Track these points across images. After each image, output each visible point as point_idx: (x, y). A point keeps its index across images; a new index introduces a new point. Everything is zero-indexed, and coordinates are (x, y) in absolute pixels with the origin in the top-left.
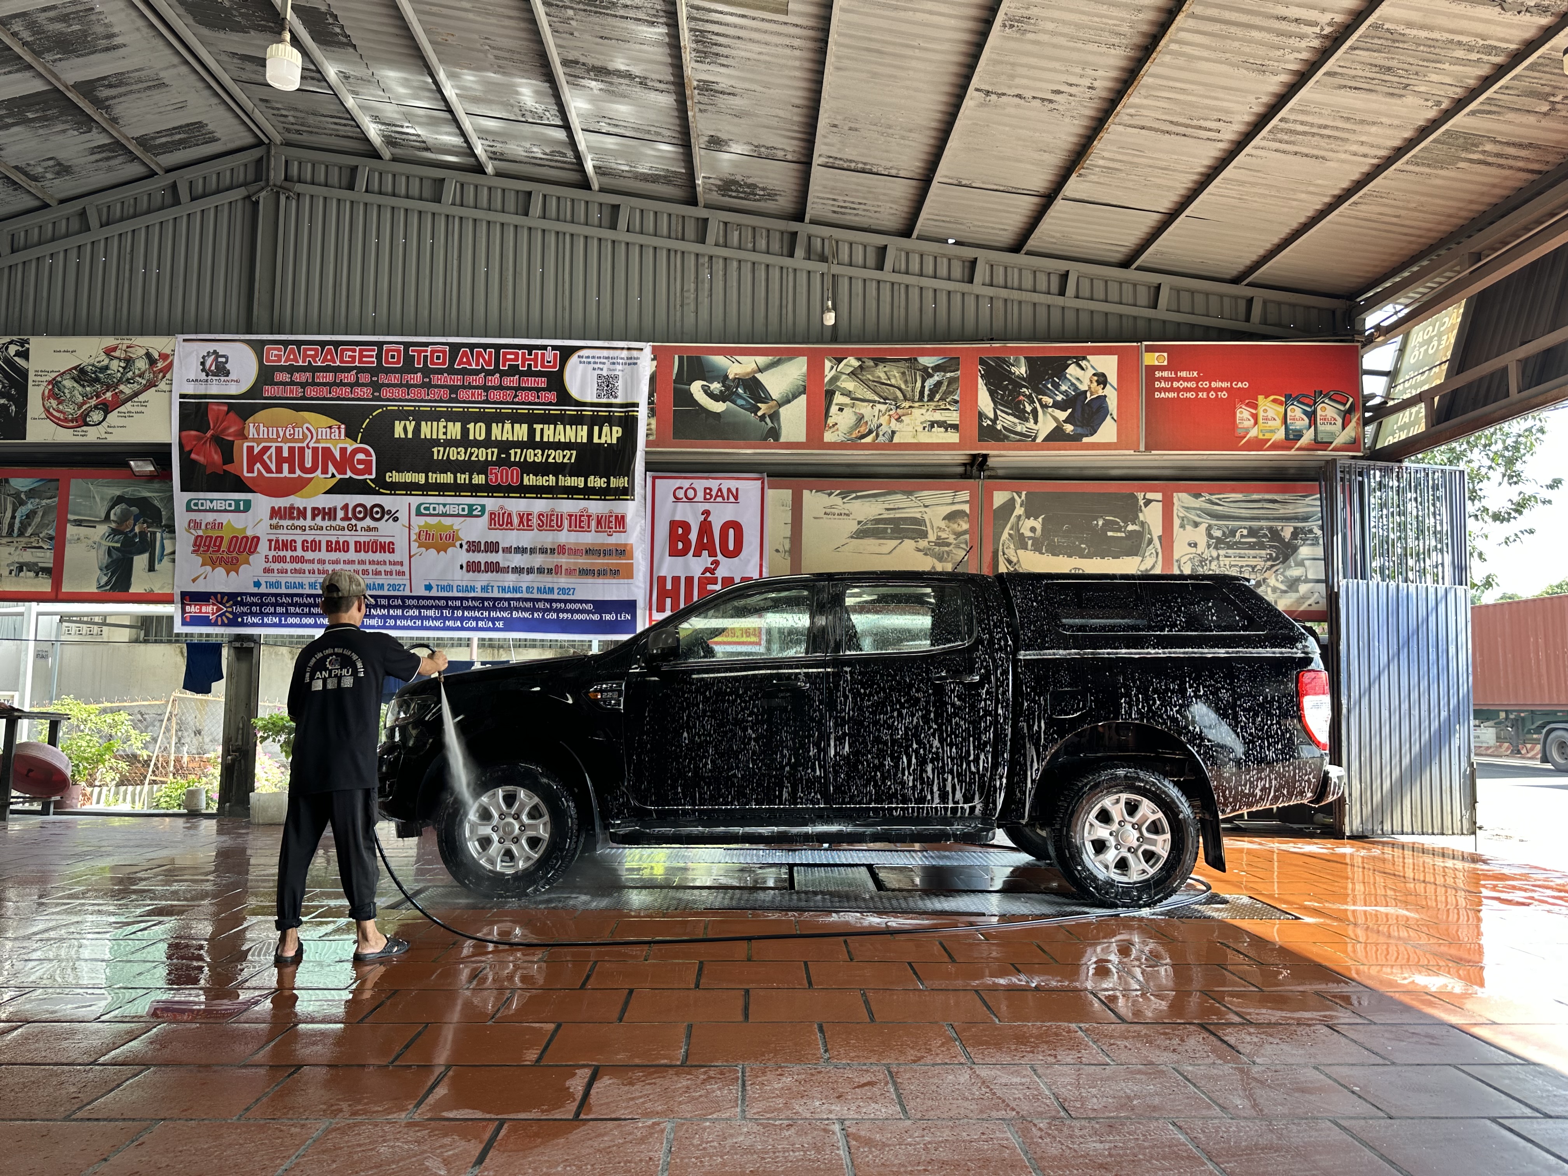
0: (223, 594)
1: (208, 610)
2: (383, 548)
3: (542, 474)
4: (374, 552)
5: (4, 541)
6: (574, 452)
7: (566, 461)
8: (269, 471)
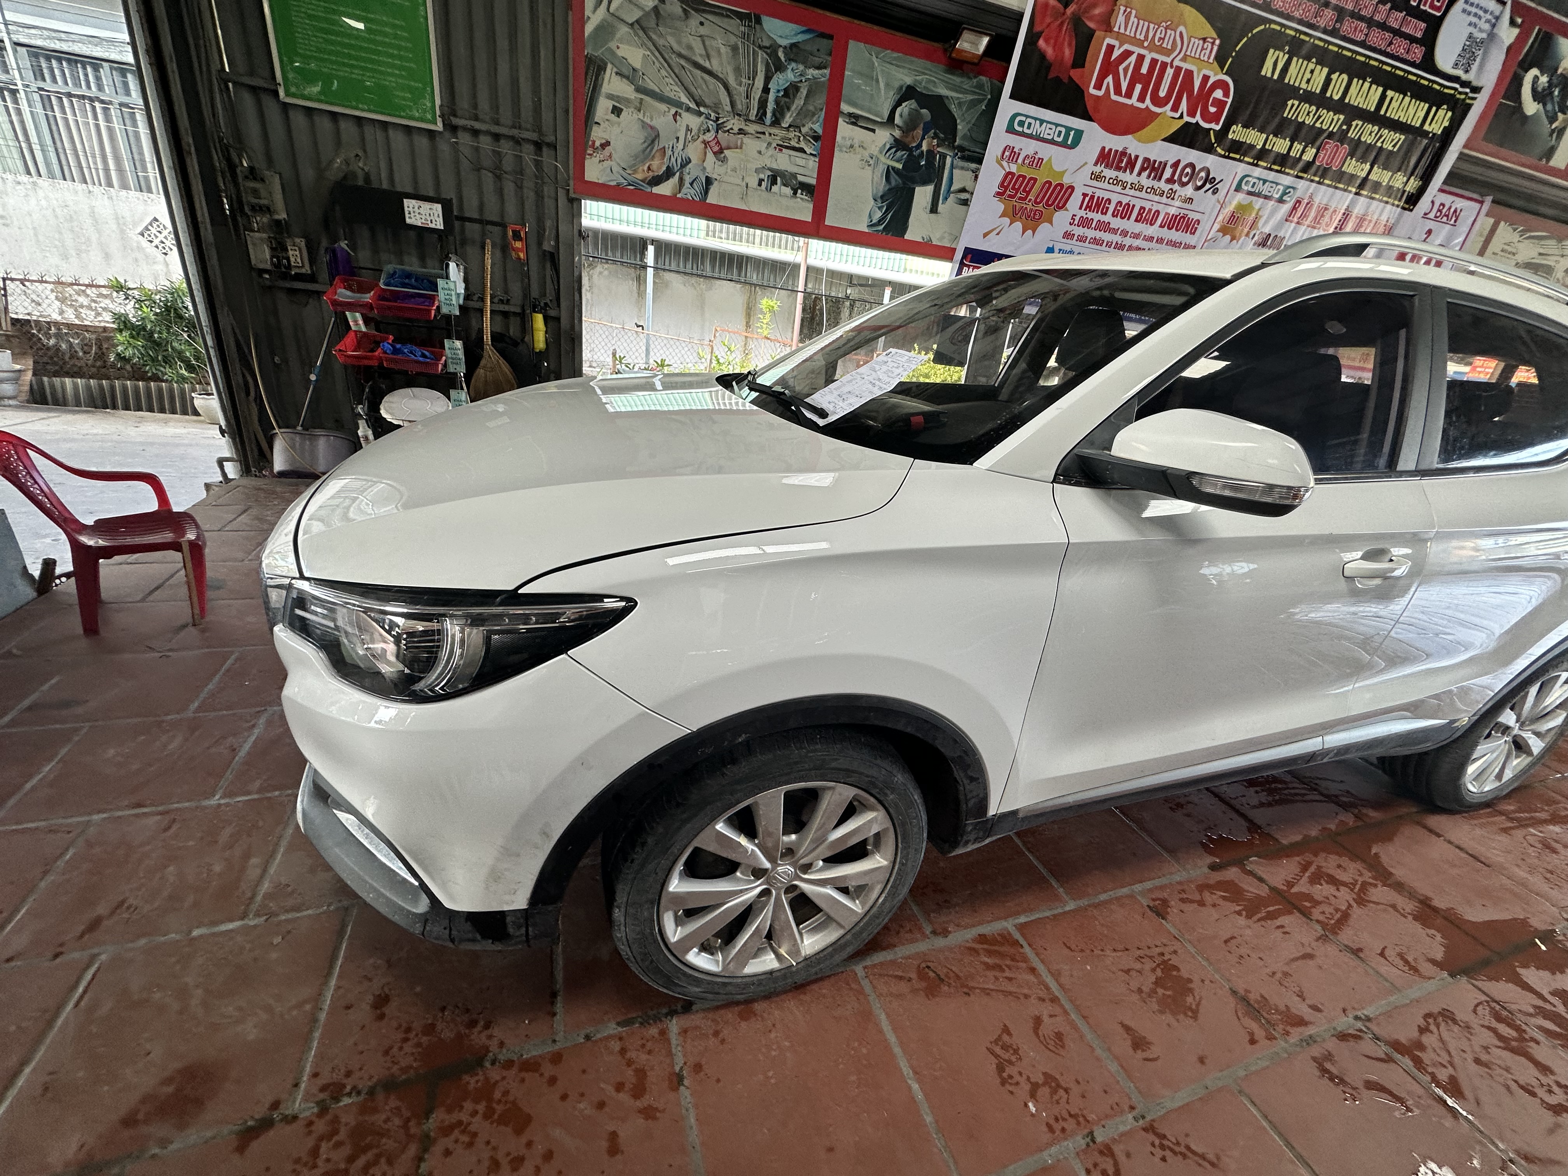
2: (1187, 226)
3: (1363, 159)
4: (1177, 230)
5: (752, 128)
6: (1403, 137)
7: (1390, 148)
8: (1118, 92)
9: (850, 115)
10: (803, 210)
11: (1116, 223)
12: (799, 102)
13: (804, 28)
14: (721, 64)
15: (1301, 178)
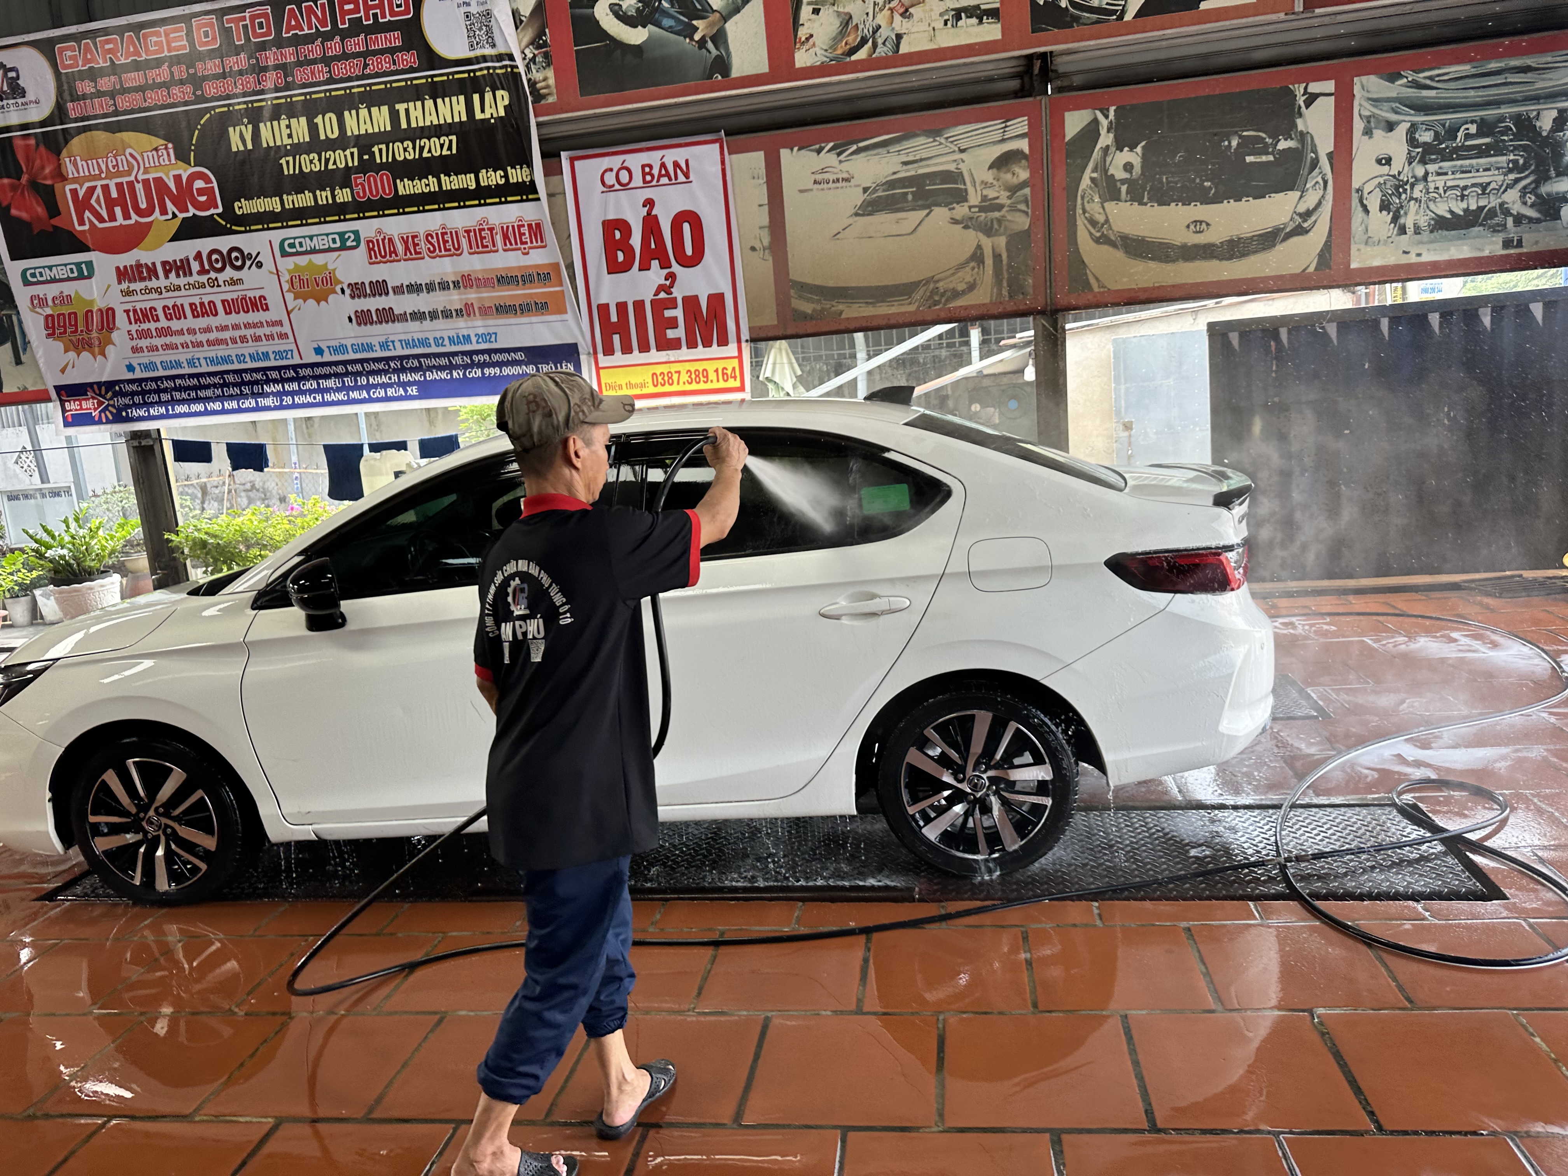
0: (99, 384)
1: (89, 405)
2: (254, 305)
4: (246, 312)
6: (453, 138)
7: (445, 153)
8: (101, 220)
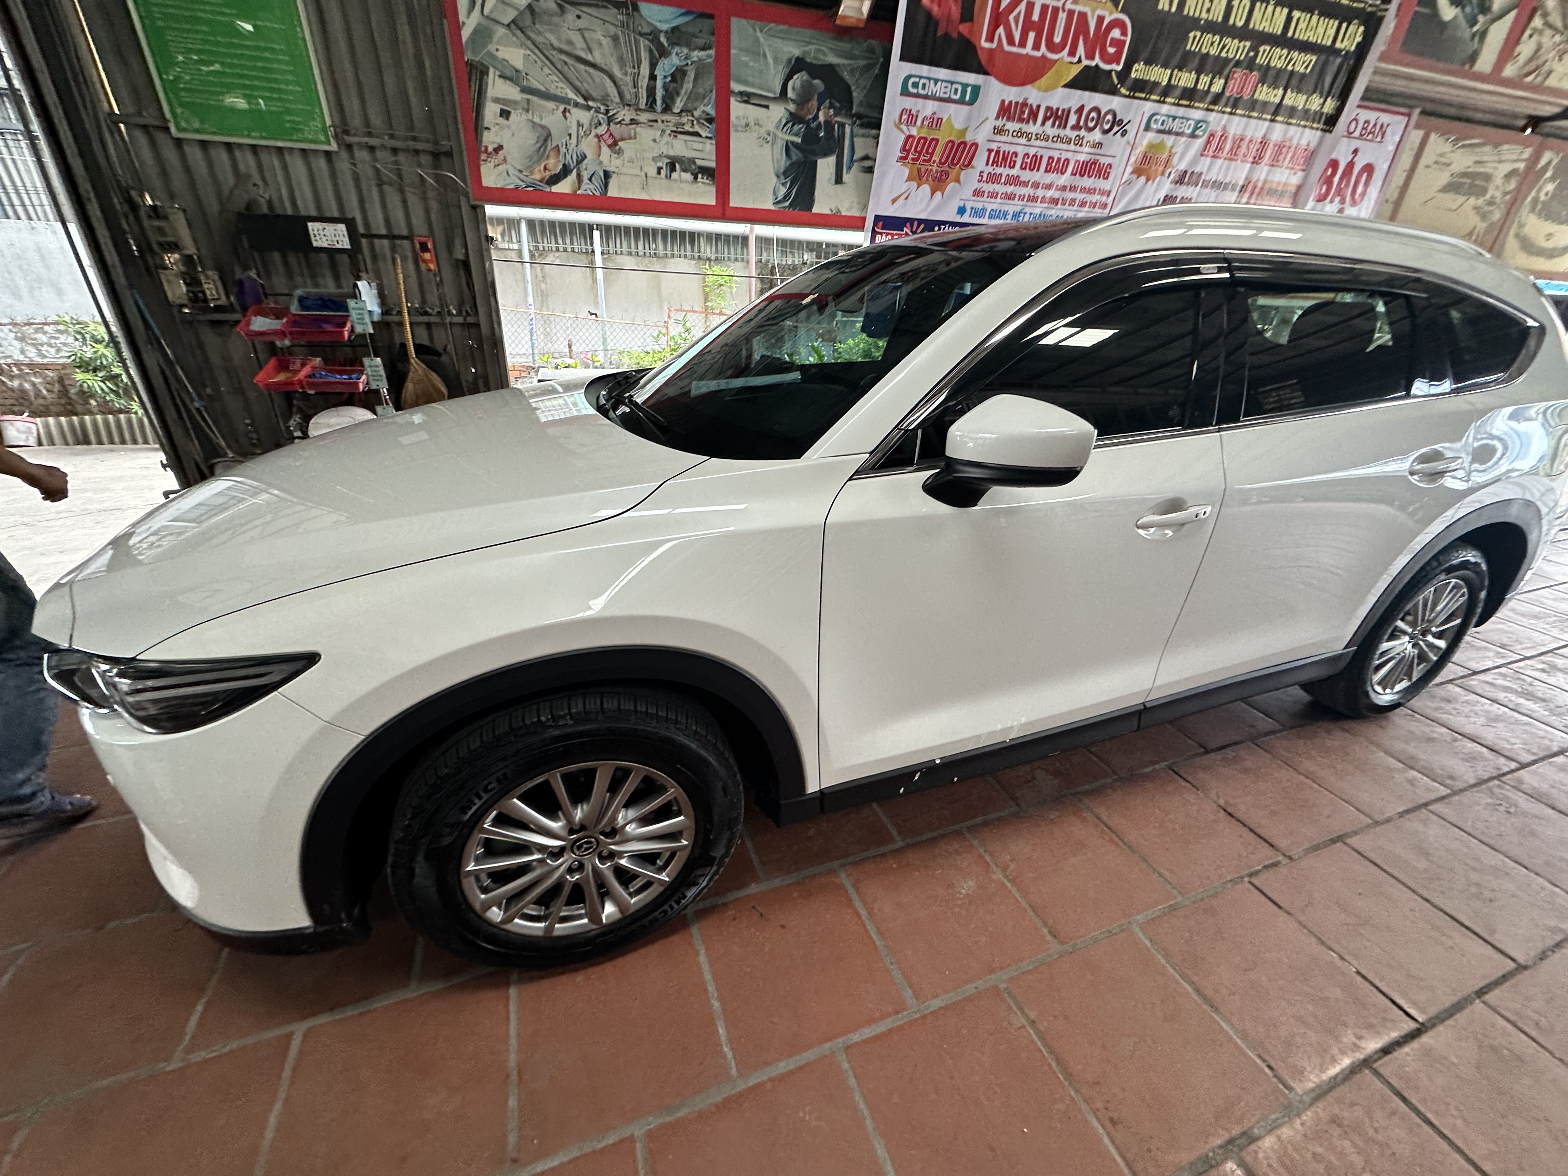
0: (920, 221)
2: (1100, 171)
3: (1274, 85)
4: (1089, 176)
5: (644, 117)
6: (1314, 58)
7: (1302, 70)
8: (1011, 42)
9: (741, 93)
10: (706, 195)
11: (1026, 175)
12: (688, 85)
13: (684, 10)
14: (603, 55)
15: (1212, 110)
